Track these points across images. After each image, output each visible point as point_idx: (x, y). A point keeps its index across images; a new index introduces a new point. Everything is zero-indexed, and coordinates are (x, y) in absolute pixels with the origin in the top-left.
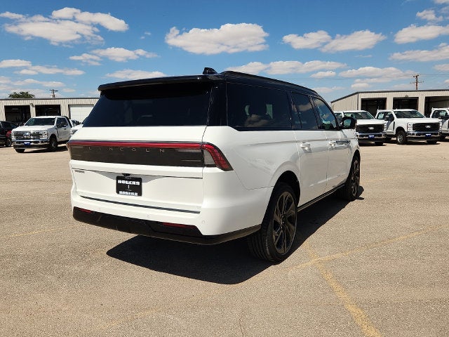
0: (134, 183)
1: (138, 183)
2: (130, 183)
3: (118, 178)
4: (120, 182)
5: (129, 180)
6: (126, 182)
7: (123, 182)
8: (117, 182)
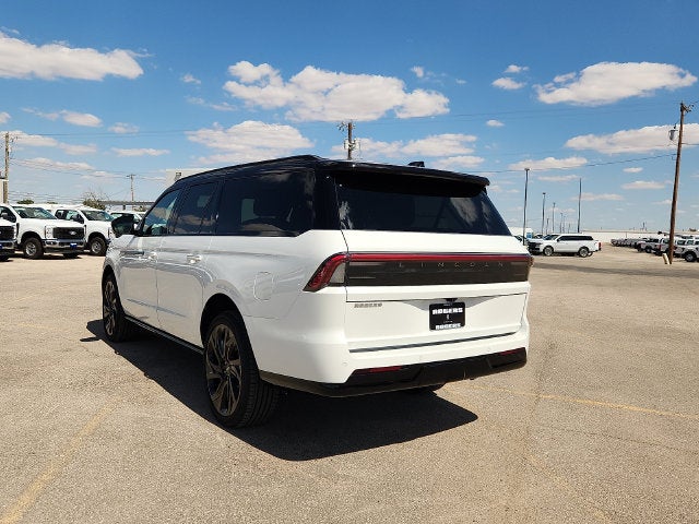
0: (455, 310)
1: (460, 310)
2: (450, 311)
3: (432, 307)
4: (435, 312)
5: (448, 308)
7: (440, 311)
8: (431, 312)
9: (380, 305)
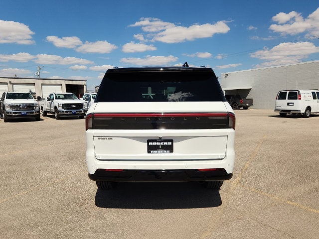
0: (166, 143)
1: (170, 144)
2: (162, 144)
3: (149, 141)
4: (150, 144)
5: (160, 142)
6: (158, 144)
7: (155, 144)
8: (148, 144)
9: (111, 139)
